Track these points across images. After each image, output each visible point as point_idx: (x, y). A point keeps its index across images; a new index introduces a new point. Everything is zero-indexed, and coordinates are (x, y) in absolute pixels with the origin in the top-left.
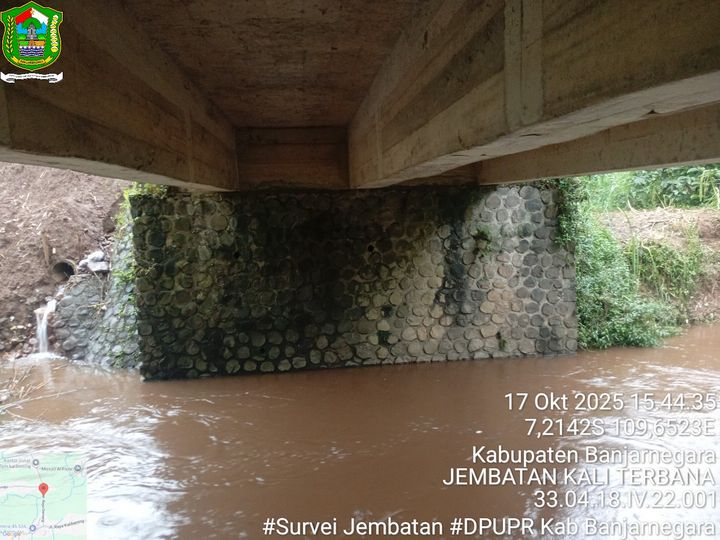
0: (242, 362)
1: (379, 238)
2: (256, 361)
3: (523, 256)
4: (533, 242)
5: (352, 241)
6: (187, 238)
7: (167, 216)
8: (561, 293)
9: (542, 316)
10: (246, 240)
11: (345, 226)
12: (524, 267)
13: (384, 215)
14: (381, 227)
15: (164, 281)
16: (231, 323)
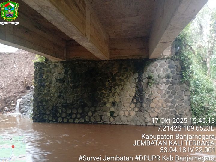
0: (63, 118)
1: (112, 78)
2: (67, 118)
3: (167, 86)
4: (172, 81)
5: (102, 78)
6: (49, 76)
7: (44, 69)
8: (184, 101)
9: (176, 110)
10: (67, 77)
11: (100, 73)
12: (168, 90)
13: (114, 69)
14: (112, 74)
15: (42, 89)
16: (61, 105)
